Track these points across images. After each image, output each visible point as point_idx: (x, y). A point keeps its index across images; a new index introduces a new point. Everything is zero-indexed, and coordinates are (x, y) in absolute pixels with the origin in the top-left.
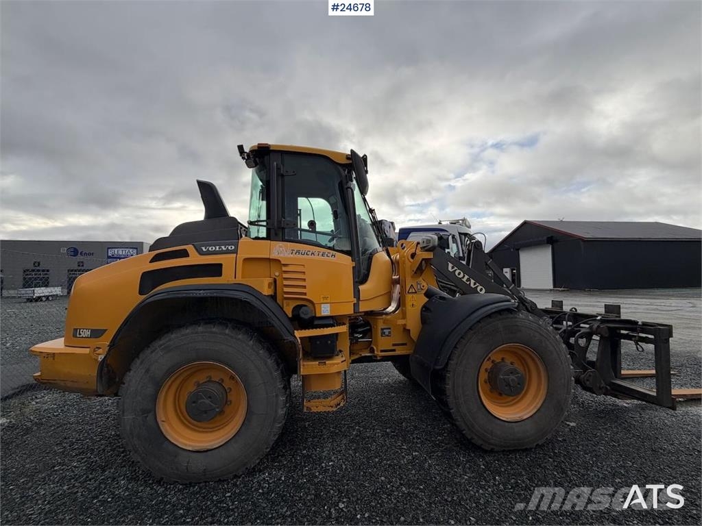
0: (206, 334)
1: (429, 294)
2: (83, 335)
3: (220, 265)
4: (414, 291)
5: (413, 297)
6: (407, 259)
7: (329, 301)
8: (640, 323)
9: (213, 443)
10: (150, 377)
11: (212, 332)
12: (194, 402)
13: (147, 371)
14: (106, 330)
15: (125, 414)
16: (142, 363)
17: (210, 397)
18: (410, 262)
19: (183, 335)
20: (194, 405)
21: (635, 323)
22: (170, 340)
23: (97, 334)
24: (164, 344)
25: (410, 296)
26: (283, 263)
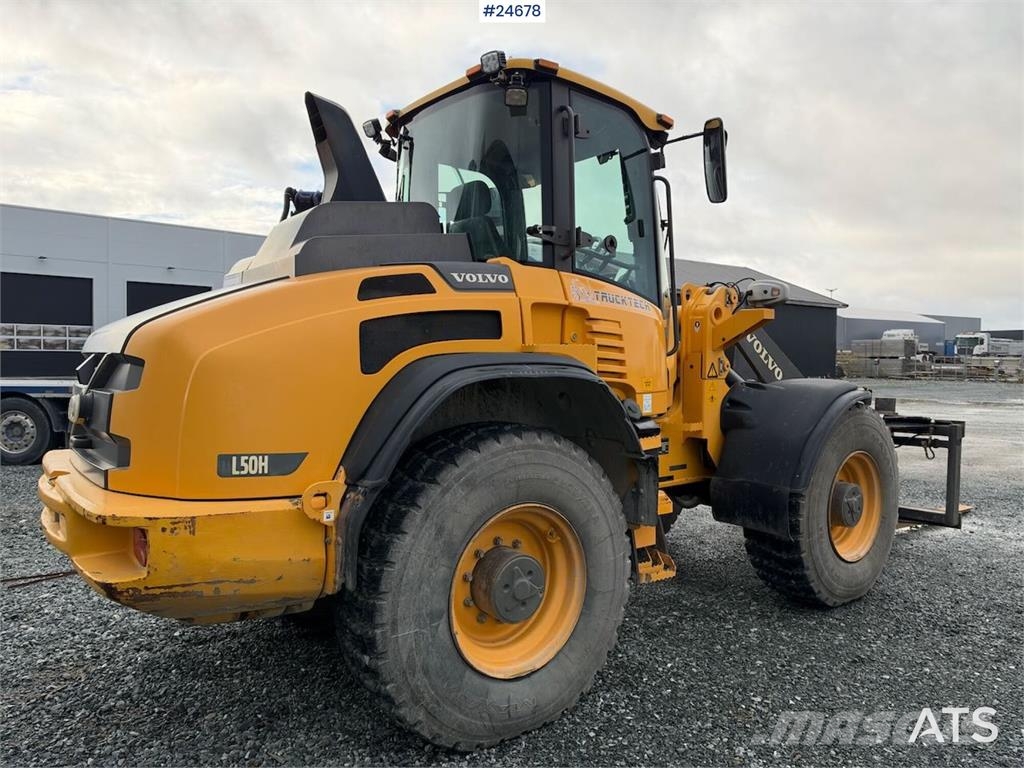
0: (530, 450)
1: (730, 381)
2: (248, 468)
3: (496, 315)
4: (714, 374)
5: (713, 384)
6: (709, 319)
7: (651, 389)
8: (933, 421)
9: (532, 659)
10: (444, 542)
11: (536, 447)
12: (507, 586)
13: (440, 531)
14: (307, 454)
15: (400, 629)
16: (427, 516)
17: (530, 573)
18: (713, 323)
19: (494, 455)
20: (506, 591)
21: (927, 421)
22: (473, 465)
23: (284, 464)
24: (463, 474)
25: (710, 381)
26: (592, 316)
